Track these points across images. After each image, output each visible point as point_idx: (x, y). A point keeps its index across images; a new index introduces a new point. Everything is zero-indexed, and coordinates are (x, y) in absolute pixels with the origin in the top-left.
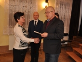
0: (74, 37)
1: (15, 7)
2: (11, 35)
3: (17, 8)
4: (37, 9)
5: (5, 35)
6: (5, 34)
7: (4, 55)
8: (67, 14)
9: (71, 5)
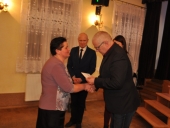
0: (146, 80)
1: (40, 21)
2: (31, 73)
3: (44, 24)
4: (80, 26)
5: (20, 73)
6: (20, 71)
7: (17, 110)
8: (134, 37)
9: (143, 19)
